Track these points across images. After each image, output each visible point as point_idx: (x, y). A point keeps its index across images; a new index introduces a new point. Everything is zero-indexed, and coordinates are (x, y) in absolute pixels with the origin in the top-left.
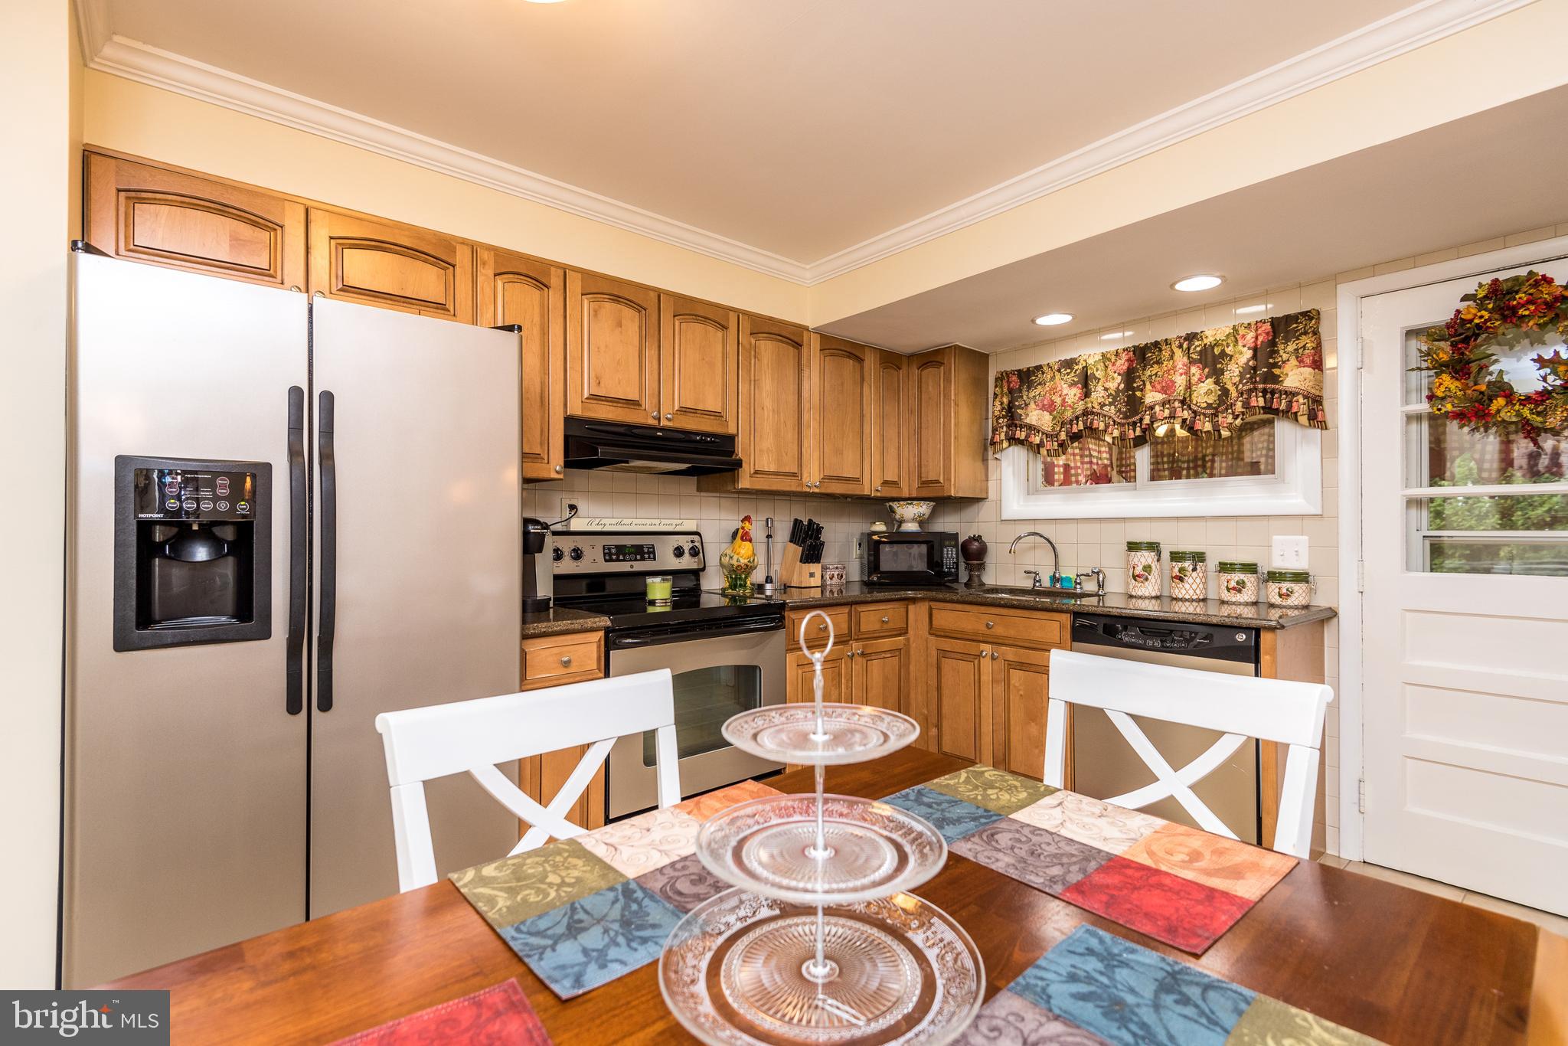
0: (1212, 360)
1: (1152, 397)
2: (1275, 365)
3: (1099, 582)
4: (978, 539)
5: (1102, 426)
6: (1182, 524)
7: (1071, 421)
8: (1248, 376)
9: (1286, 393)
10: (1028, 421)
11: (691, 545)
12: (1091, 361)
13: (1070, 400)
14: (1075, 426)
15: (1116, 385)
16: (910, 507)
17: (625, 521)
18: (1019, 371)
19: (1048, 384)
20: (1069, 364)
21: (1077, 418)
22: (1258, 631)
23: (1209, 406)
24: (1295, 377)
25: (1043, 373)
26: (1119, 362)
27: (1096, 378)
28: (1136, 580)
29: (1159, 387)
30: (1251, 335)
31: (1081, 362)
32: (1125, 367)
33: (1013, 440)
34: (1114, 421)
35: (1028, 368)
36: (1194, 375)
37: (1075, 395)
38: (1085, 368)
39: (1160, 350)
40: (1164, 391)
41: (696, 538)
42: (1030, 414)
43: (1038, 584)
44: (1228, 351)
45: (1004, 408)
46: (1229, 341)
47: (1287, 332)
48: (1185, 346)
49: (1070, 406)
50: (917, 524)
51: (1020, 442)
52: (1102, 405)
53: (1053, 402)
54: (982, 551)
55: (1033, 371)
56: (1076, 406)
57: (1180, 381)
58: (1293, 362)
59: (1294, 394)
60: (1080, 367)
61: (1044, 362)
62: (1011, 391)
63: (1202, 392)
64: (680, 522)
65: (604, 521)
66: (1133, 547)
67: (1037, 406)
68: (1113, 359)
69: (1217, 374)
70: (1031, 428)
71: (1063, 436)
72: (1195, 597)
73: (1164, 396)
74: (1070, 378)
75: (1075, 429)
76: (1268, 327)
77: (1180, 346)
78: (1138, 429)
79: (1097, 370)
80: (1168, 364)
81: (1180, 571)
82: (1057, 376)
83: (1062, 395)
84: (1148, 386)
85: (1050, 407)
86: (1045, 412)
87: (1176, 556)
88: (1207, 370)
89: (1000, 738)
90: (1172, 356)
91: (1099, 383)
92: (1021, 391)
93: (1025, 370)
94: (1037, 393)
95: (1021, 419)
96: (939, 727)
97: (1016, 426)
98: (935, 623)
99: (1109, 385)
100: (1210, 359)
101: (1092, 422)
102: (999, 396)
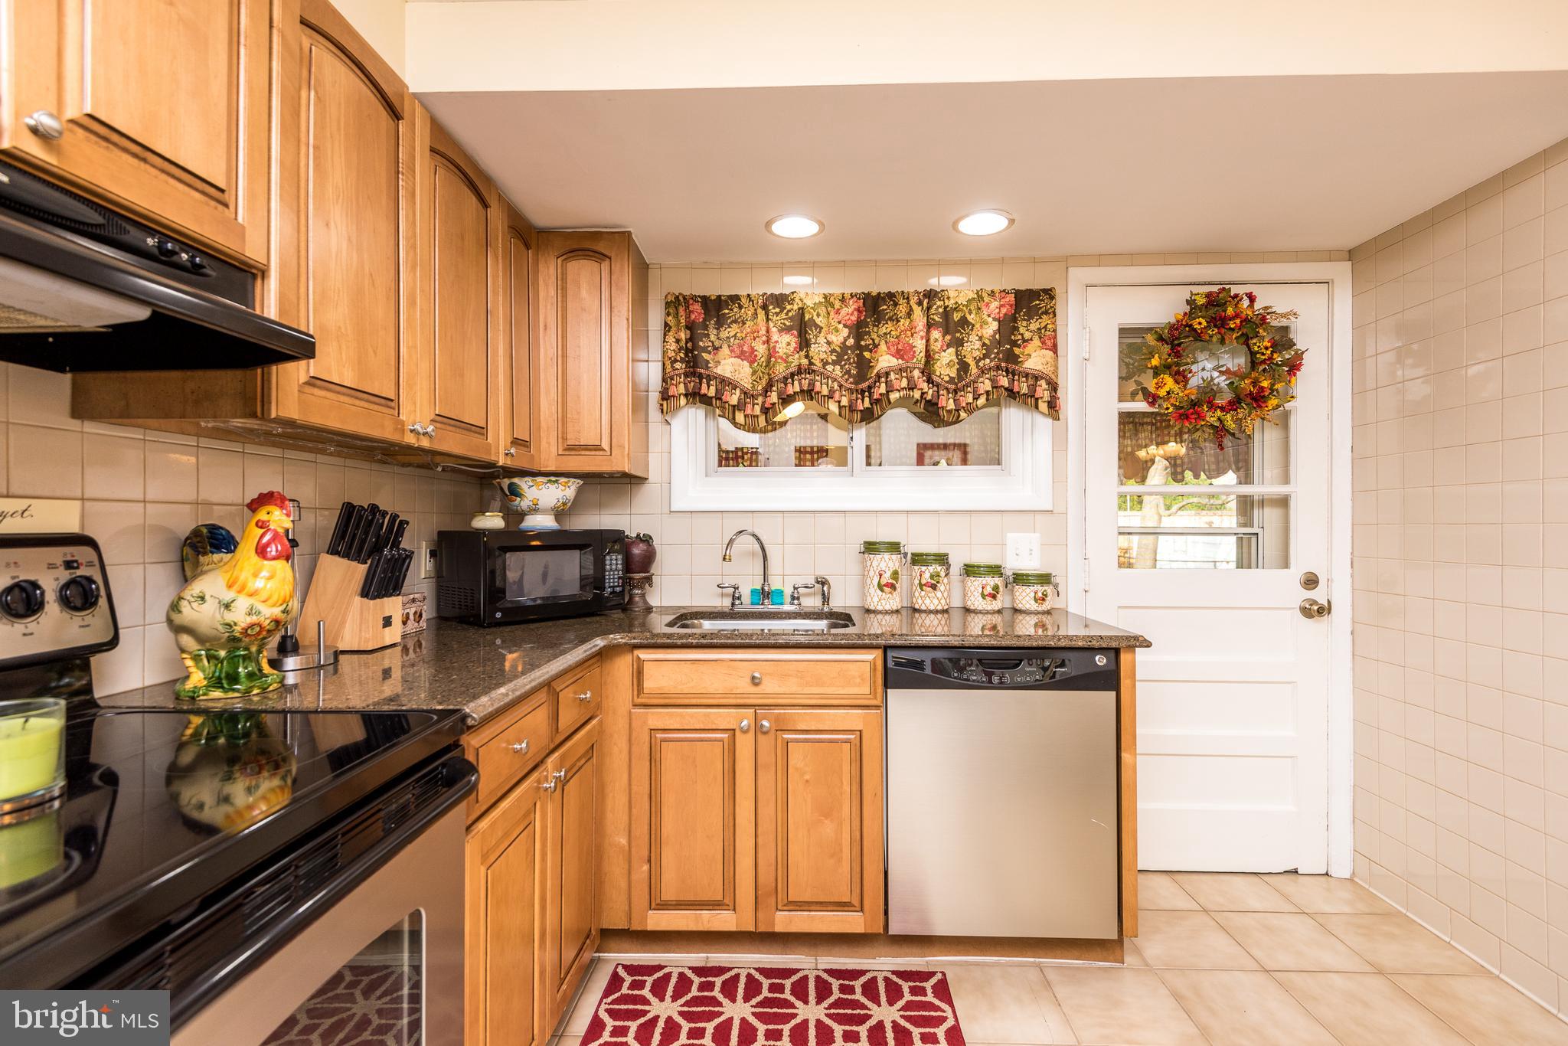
0: (954, 325)
1: (885, 361)
2: (1014, 344)
3: (823, 594)
4: (647, 540)
5: (825, 391)
6: (913, 518)
7: (785, 378)
8: (996, 351)
9: (1027, 376)
10: (719, 371)
12: (809, 302)
13: (781, 350)
14: (790, 386)
15: (841, 339)
16: (552, 487)
18: (704, 298)
19: (748, 323)
20: (780, 300)
21: (792, 376)
22: (1117, 651)
23: (952, 380)
24: (1035, 359)
25: (741, 307)
26: (844, 311)
27: (817, 326)
28: (882, 591)
29: (893, 349)
30: (995, 305)
31: (797, 300)
32: (854, 318)
33: (695, 396)
34: (841, 386)
35: (719, 297)
36: (936, 340)
37: (789, 344)
38: (802, 310)
39: (896, 304)
40: (898, 354)
41: (82, 553)
42: (722, 362)
43: (737, 602)
44: (971, 318)
45: (680, 349)
46: (972, 308)
47: (1029, 308)
48: (925, 304)
49: (782, 358)
50: (552, 517)
51: (706, 400)
52: (824, 363)
53: (753, 350)
54: (649, 557)
55: (726, 301)
56: (790, 359)
57: (921, 346)
58: (1036, 342)
59: (1037, 378)
60: (796, 307)
61: (743, 292)
62: (690, 326)
63: (944, 363)
66: (871, 548)
67: (732, 351)
68: (837, 305)
69: (958, 343)
70: (724, 382)
72: (939, 608)
73: (900, 361)
74: (777, 322)
76: (1011, 298)
77: (920, 303)
78: (867, 400)
79: (818, 315)
80: (904, 323)
81: (932, 577)
82: (761, 314)
83: (768, 342)
84: (883, 347)
85: (750, 356)
86: (745, 362)
87: (918, 559)
88: (948, 337)
89: (767, 856)
90: (910, 313)
91: (822, 334)
92: (706, 327)
93: (713, 298)
94: (732, 334)
95: (707, 368)
96: (653, 859)
97: (700, 377)
98: (649, 684)
99: (833, 338)
100: (952, 325)
101: (812, 384)
102: (674, 329)
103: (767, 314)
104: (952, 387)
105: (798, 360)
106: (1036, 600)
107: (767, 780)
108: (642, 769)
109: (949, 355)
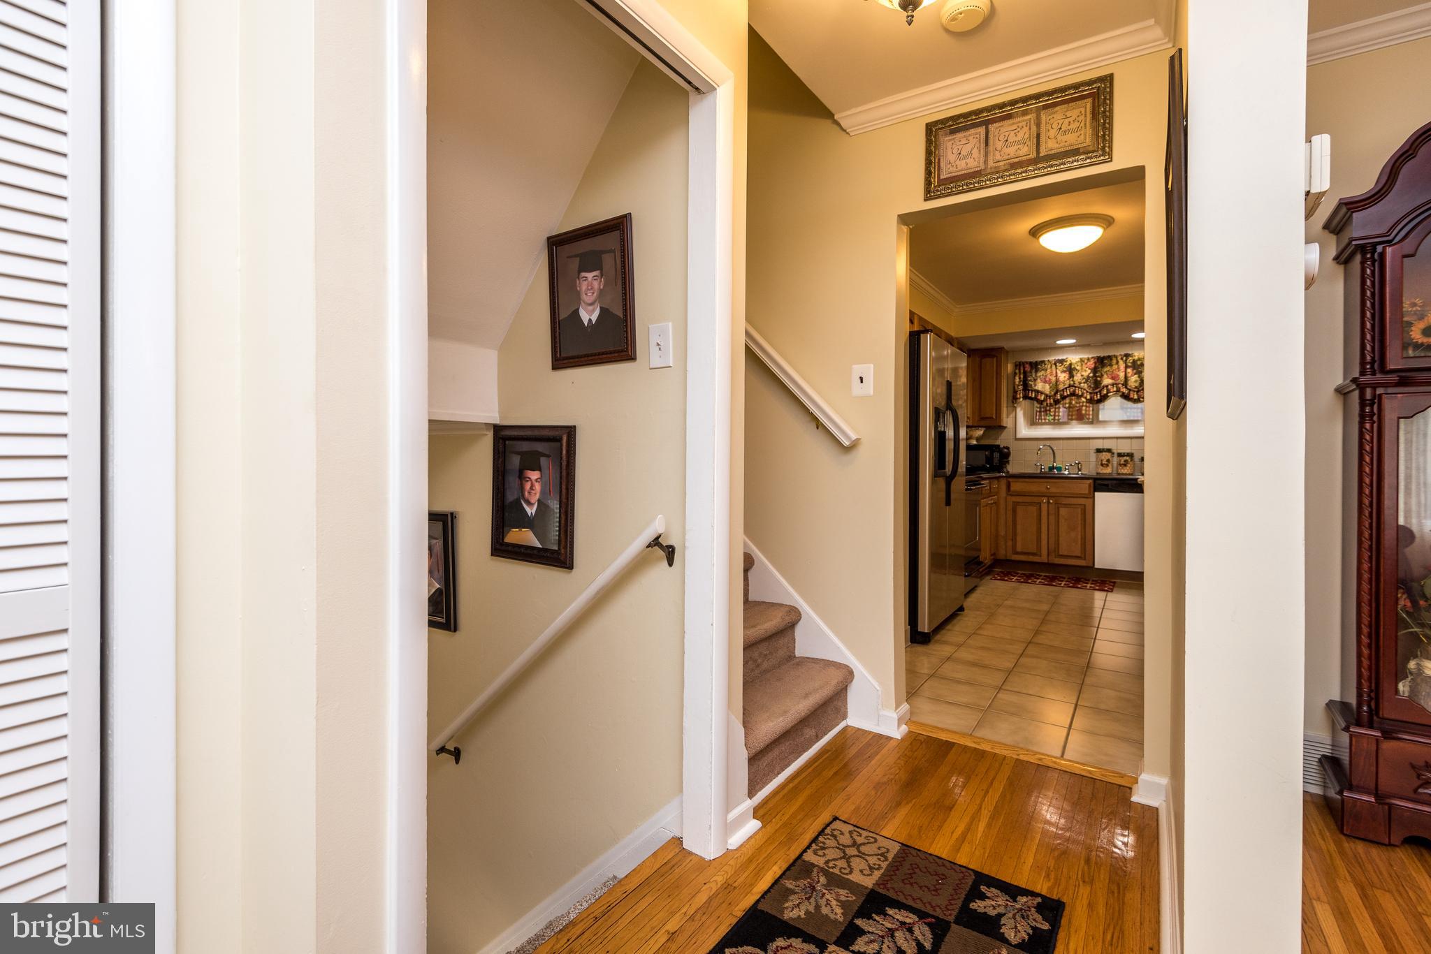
1: (1107, 381)
3: (1079, 468)
4: (1008, 448)
6: (1119, 440)
7: (1063, 390)
10: (1036, 388)
12: (1074, 361)
13: (1061, 380)
15: (1087, 374)
18: (1030, 362)
19: (1048, 370)
20: (1062, 361)
21: (1066, 388)
23: (1136, 387)
25: (1045, 365)
26: (1089, 364)
27: (1077, 370)
28: (1102, 466)
29: (1110, 377)
31: (1069, 361)
32: (1093, 366)
33: (1026, 397)
34: (1087, 392)
35: (1036, 362)
36: (1129, 372)
37: (1065, 377)
38: (1071, 364)
39: (1111, 360)
40: (1113, 378)
42: (1037, 385)
45: (1021, 381)
48: (1124, 358)
49: (1062, 382)
51: (1031, 398)
52: (1080, 383)
53: (1050, 380)
54: (1008, 455)
55: (1039, 363)
57: (1122, 375)
60: (1068, 363)
61: (1046, 359)
62: (1025, 373)
63: (1133, 380)
66: (1099, 451)
67: (1041, 381)
68: (1086, 361)
70: (1038, 392)
73: (1113, 381)
77: (1122, 359)
78: (1098, 396)
79: (1077, 366)
80: (1115, 367)
81: (1124, 461)
82: (1054, 367)
83: (1056, 376)
84: (1105, 376)
85: (1050, 382)
86: (1047, 384)
87: (1120, 455)
88: (1135, 371)
89: (1052, 540)
90: (1117, 363)
91: (1079, 373)
92: (1031, 373)
93: (1034, 362)
94: (1042, 374)
95: (1031, 387)
96: (1014, 540)
97: (1029, 390)
98: (1012, 489)
99: (1084, 373)
100: (1136, 366)
101: (1074, 391)
102: (1018, 375)
103: (1056, 366)
104: (1136, 390)
105: (1067, 383)
107: (1052, 518)
108: (1010, 514)
109: (1135, 378)
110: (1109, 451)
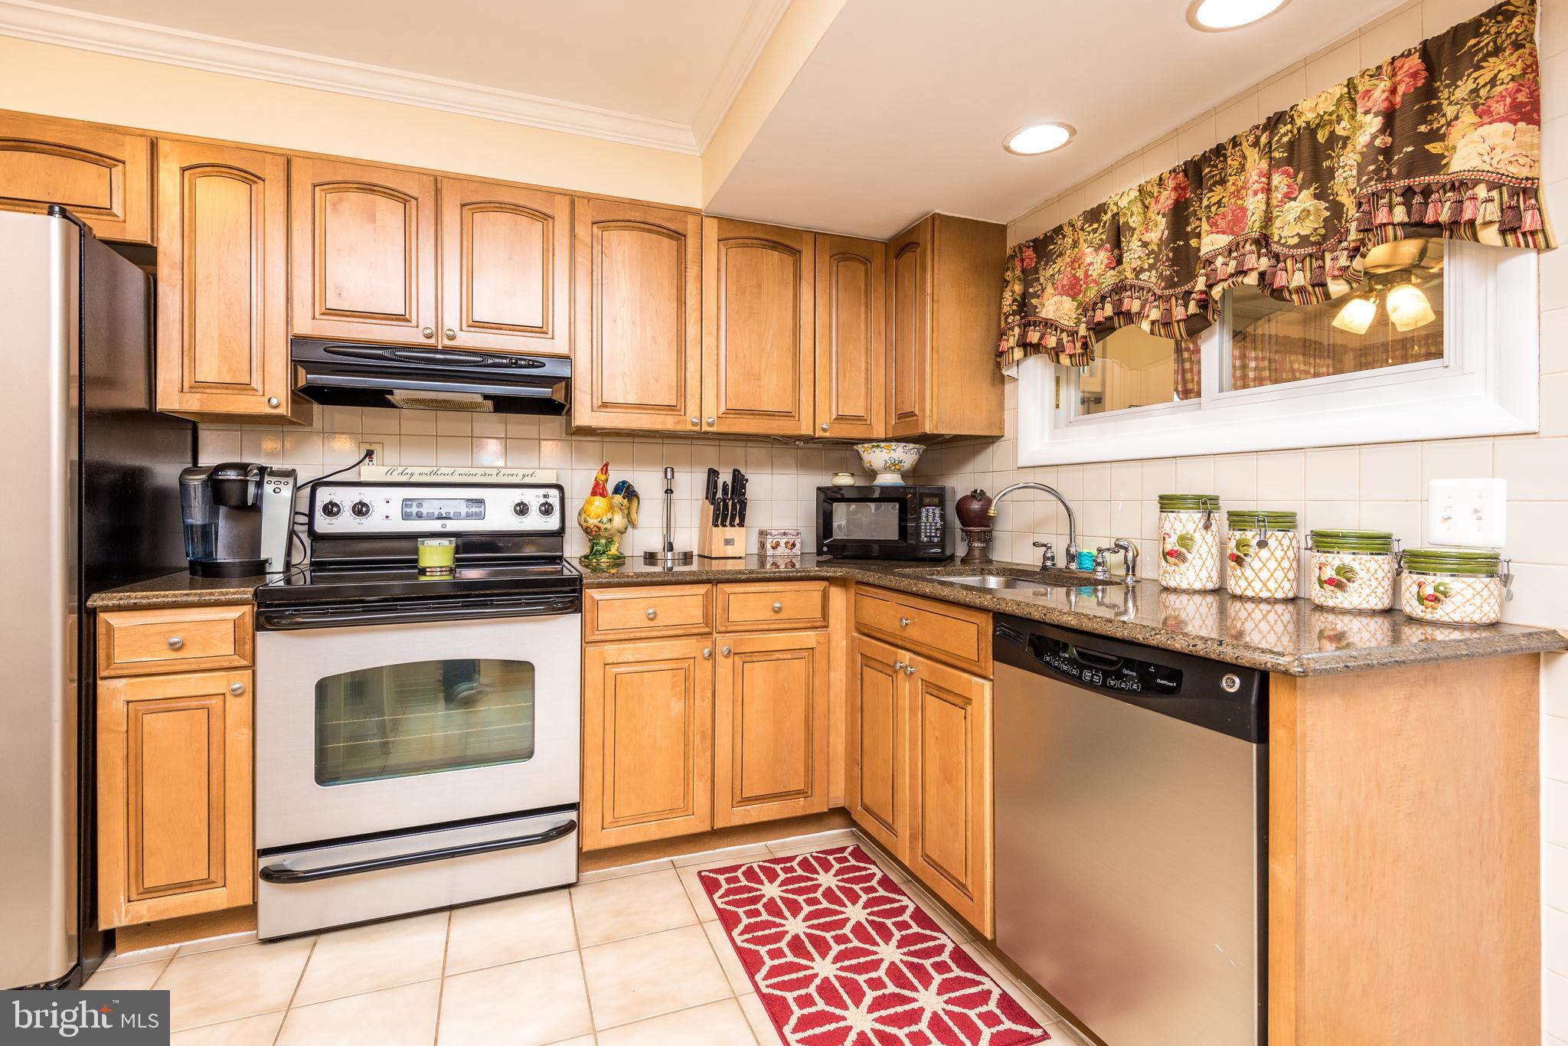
0: (1311, 155)
1: (1211, 242)
2: (1435, 136)
3: (1126, 562)
4: (979, 494)
5: (1137, 306)
7: (1095, 304)
8: (1372, 168)
9: (1453, 185)
10: (1043, 315)
11: (543, 501)
12: (1123, 203)
13: (1094, 273)
14: (1100, 313)
15: (1159, 234)
17: (443, 470)
18: (1035, 241)
19: (1068, 252)
20: (1096, 214)
21: (1103, 298)
23: (1304, 240)
25: (1064, 237)
26: (1165, 194)
27: (1131, 229)
29: (1221, 223)
30: (1382, 88)
31: (1111, 207)
32: (1172, 202)
33: (1026, 346)
34: (1155, 295)
35: (1046, 234)
36: (1278, 189)
37: (1103, 262)
38: (1115, 216)
39: (1225, 159)
40: (1229, 229)
41: (554, 492)
42: (1046, 303)
43: (1050, 562)
44: (1340, 130)
45: (1016, 300)
46: (1342, 111)
47: (1456, 62)
48: (1264, 139)
49: (1094, 281)
50: (898, 476)
51: (1038, 348)
52: (1138, 272)
53: (1075, 280)
54: (987, 513)
55: (1052, 236)
56: (1102, 280)
57: (1254, 205)
58: (1468, 117)
59: (1469, 185)
60: (1109, 214)
61: (1065, 219)
62: (1024, 275)
63: (1291, 217)
64: (531, 471)
65: (410, 470)
67: (1055, 289)
68: (1156, 189)
69: (1320, 179)
70: (1049, 325)
71: (1082, 331)
73: (1231, 237)
74: (1096, 238)
75: (1099, 316)
76: (1417, 61)
77: (1257, 143)
78: (1193, 304)
79: (1133, 215)
80: (1236, 180)
81: (1238, 546)
82: (1080, 238)
83: (1086, 264)
84: (1208, 225)
85: (1070, 288)
86: (1064, 297)
88: (1302, 175)
90: (1241, 164)
91: (1135, 237)
92: (1036, 271)
93: (1041, 238)
94: (1056, 270)
95: (1035, 314)
97: (1028, 325)
99: (1146, 237)
101: (1121, 303)
103: (1086, 233)
106: (1421, 599)
109: (1301, 203)
110: (1207, 504)
